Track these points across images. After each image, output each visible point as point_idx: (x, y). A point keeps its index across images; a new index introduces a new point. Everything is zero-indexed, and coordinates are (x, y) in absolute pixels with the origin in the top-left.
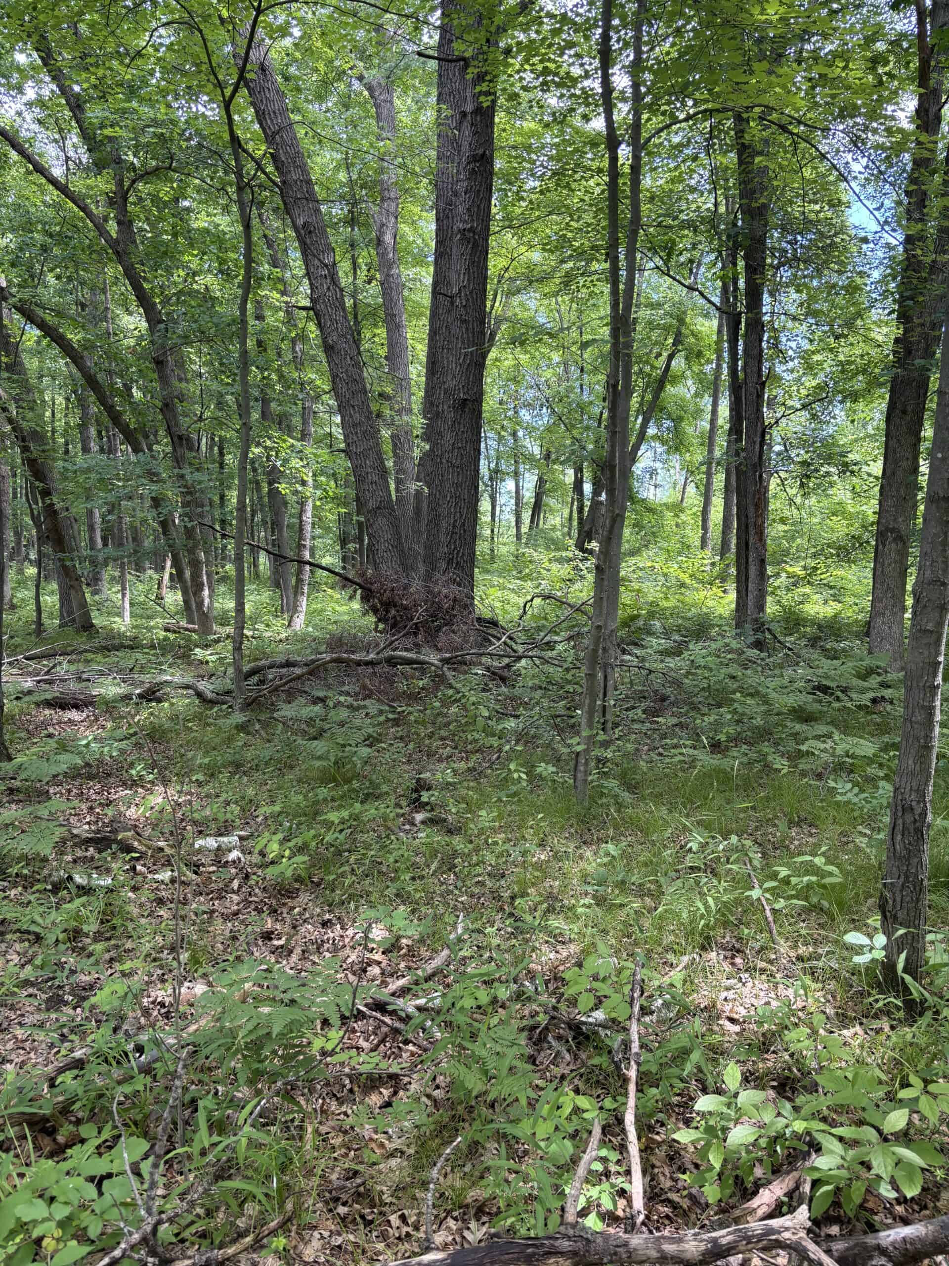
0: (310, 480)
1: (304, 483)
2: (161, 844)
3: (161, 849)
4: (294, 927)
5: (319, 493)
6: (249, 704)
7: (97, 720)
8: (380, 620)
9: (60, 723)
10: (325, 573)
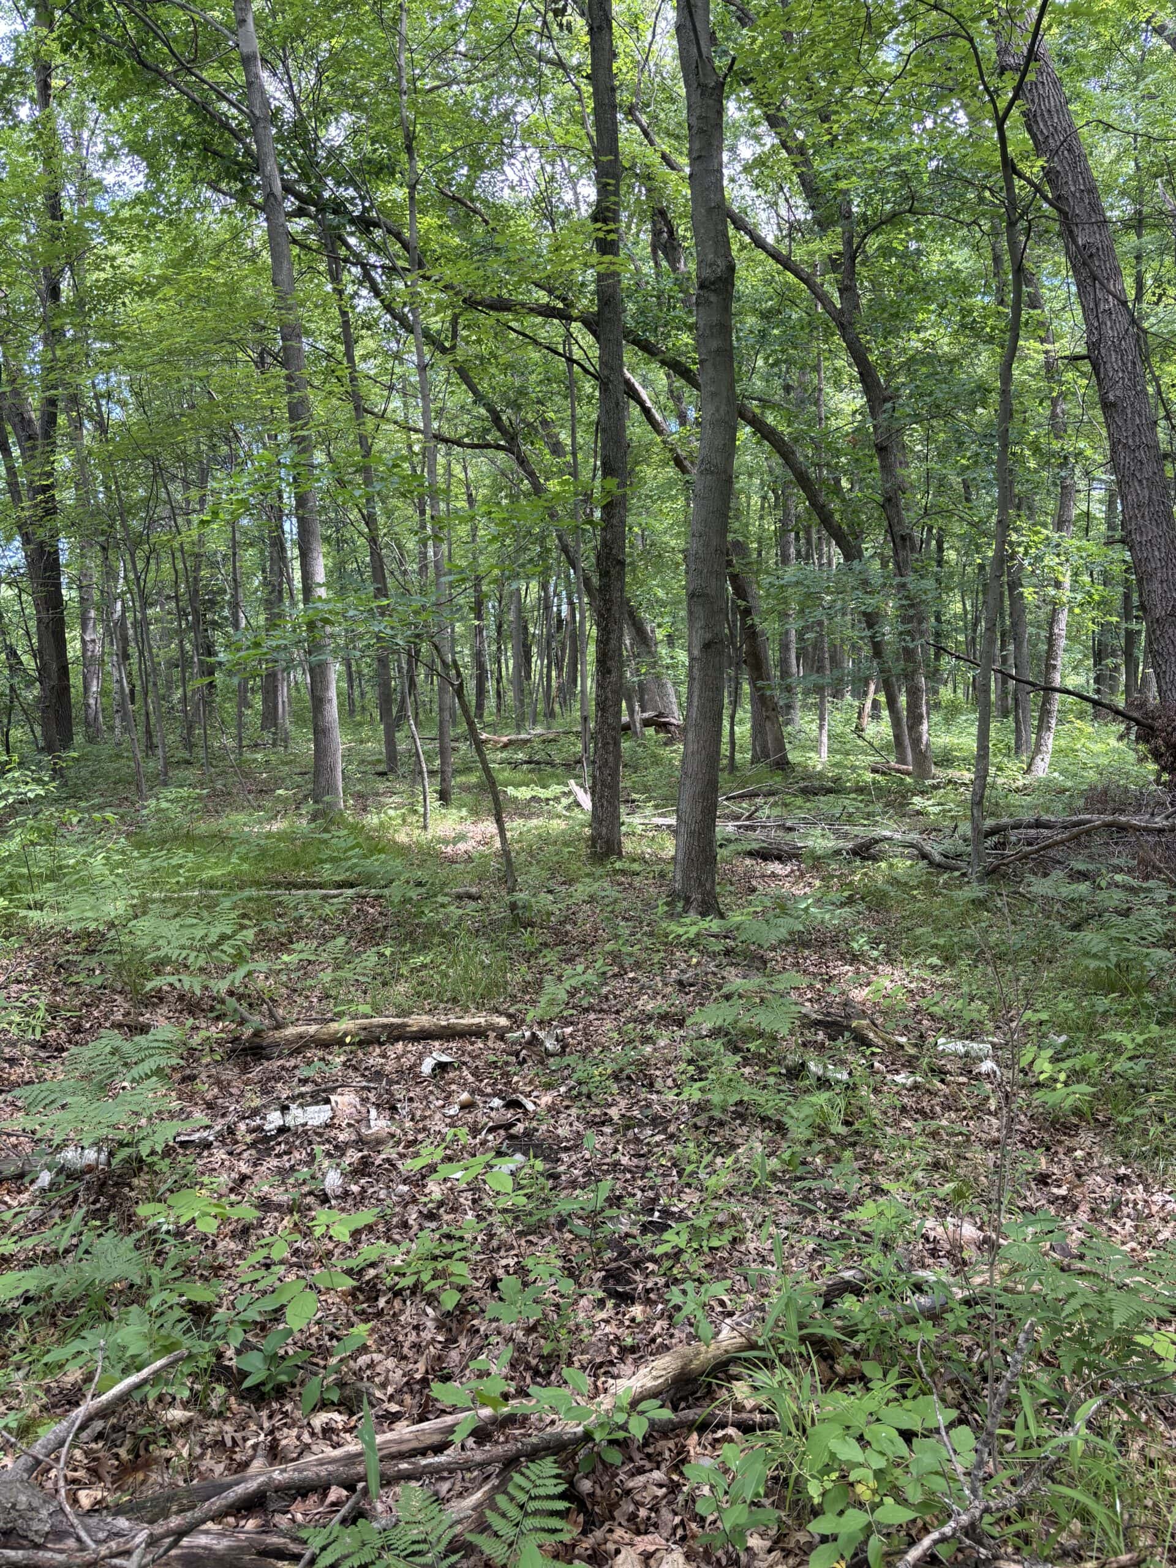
0: (1067, 581)
1: (1058, 585)
2: (903, 1040)
3: (901, 1047)
4: (1079, 1176)
5: (1079, 597)
6: (991, 874)
7: (802, 875)
8: (1164, 769)
9: (763, 876)
10: (1071, 699)
